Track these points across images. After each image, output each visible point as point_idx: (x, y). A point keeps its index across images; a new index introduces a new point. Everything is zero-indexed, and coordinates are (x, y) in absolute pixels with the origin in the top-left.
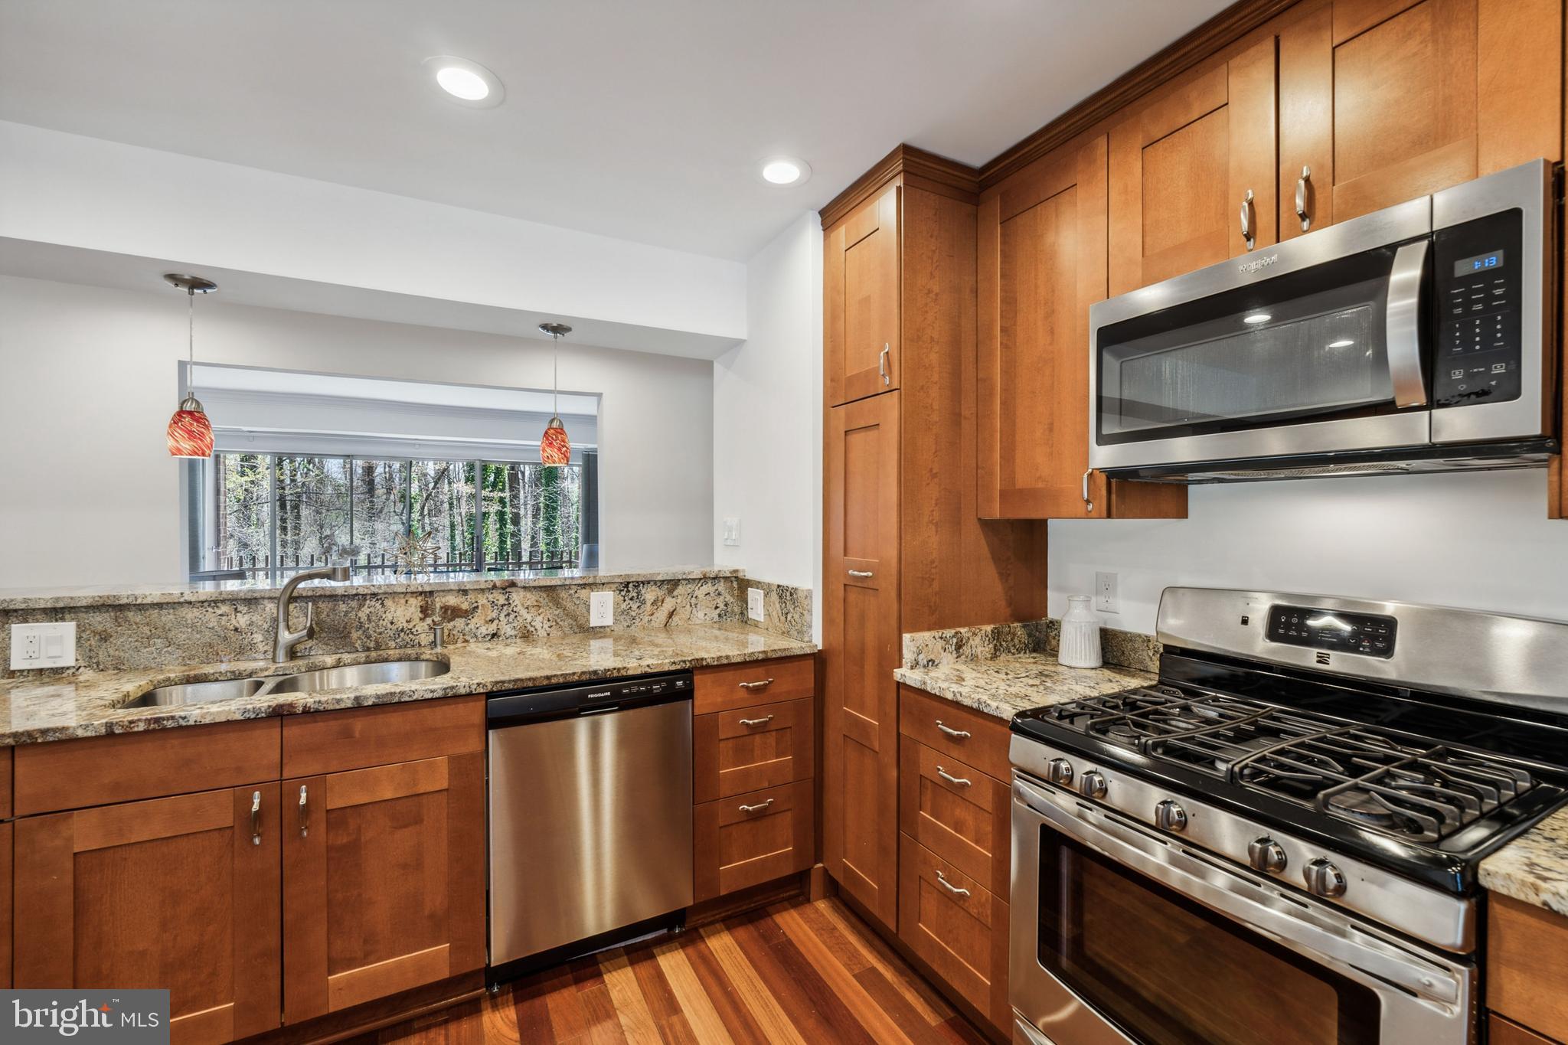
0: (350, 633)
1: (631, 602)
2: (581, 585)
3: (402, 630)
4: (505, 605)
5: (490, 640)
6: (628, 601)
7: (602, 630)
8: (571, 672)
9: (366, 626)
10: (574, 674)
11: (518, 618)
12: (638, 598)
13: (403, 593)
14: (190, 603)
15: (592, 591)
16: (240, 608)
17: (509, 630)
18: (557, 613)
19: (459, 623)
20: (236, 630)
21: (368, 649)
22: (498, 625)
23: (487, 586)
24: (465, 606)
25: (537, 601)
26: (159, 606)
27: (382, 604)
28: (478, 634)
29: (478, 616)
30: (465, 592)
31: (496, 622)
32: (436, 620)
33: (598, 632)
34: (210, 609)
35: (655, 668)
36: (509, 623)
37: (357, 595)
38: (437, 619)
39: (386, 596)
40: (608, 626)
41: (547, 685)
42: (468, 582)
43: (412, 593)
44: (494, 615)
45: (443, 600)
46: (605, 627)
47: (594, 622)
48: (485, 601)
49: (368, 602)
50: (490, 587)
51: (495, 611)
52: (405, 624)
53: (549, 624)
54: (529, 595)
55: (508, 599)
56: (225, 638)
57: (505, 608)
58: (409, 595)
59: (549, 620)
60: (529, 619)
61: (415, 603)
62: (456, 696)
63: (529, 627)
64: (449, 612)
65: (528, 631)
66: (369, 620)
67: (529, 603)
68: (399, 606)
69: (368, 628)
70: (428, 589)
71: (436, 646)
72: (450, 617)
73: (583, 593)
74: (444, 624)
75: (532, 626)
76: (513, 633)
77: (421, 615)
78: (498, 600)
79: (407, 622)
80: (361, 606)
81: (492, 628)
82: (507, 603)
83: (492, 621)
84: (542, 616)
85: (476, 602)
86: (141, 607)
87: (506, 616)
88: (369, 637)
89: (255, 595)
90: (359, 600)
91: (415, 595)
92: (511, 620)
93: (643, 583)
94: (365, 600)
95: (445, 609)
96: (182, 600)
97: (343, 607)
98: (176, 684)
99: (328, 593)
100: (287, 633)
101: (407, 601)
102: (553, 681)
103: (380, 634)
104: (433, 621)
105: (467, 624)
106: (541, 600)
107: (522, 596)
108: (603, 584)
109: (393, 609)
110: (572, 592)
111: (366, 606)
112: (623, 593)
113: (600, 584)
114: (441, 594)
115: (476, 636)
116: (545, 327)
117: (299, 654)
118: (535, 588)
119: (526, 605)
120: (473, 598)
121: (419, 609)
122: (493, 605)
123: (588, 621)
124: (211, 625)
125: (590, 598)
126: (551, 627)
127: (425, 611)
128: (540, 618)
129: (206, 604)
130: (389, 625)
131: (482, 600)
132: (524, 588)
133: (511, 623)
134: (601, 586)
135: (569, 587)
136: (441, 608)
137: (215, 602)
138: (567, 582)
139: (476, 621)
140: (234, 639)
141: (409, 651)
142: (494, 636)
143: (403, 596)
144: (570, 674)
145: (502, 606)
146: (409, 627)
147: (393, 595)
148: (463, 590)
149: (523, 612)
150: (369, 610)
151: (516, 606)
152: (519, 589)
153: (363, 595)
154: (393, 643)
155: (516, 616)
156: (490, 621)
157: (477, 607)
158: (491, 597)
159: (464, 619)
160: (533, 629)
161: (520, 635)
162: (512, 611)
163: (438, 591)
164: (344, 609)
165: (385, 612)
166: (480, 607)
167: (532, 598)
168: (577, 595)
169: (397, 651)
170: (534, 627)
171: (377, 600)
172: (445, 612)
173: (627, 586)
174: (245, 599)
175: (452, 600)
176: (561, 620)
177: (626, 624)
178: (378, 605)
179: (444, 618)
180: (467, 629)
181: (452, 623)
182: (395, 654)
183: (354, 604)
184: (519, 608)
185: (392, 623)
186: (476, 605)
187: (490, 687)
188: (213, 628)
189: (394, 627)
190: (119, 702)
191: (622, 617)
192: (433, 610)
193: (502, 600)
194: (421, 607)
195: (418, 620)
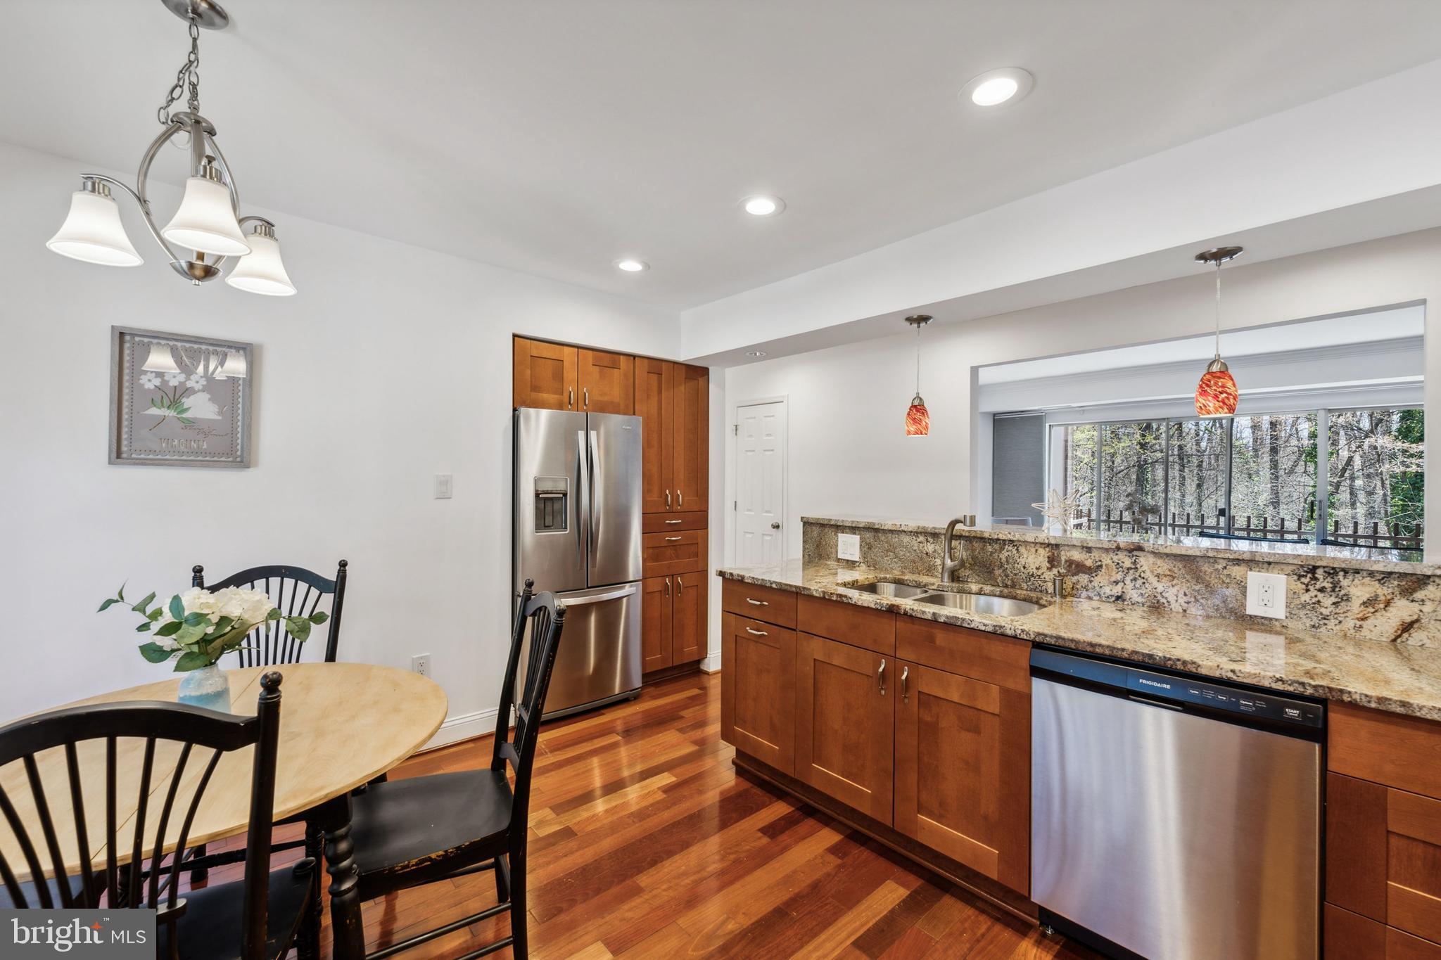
0: (993, 569)
1: (1320, 595)
2: (1233, 560)
3: (1032, 575)
4: (1131, 568)
5: (1114, 602)
6: (1313, 592)
7: (1266, 622)
8: (1119, 646)
9: (1006, 566)
10: (1123, 650)
11: (1147, 585)
12: (1333, 590)
13: (1033, 543)
14: (905, 532)
15: (1251, 570)
16: (929, 539)
17: (1136, 595)
18: (1197, 588)
19: (1083, 578)
20: (927, 554)
21: (1006, 586)
22: (1123, 588)
23: (1110, 546)
24: (1089, 563)
25: (1170, 570)
26: (892, 531)
27: (1017, 550)
28: (1102, 593)
29: (1102, 575)
30: (1089, 550)
31: (1121, 585)
32: (1060, 571)
33: (1263, 624)
34: (914, 537)
35: (1244, 677)
36: (1135, 588)
37: (998, 539)
38: (1063, 571)
39: (1021, 543)
40: (1277, 620)
41: (1090, 652)
42: (1091, 540)
43: (1041, 544)
44: (1119, 577)
45: (1068, 554)
46: (1271, 619)
47: (1253, 608)
48: (1109, 562)
49: (1007, 547)
50: (1113, 547)
51: (1120, 573)
52: (1035, 571)
53: (1185, 599)
54: (1159, 562)
55: (1135, 563)
56: (921, 559)
57: (1131, 572)
58: (1038, 545)
59: (1185, 595)
60: (1160, 589)
61: (1044, 553)
62: (1003, 635)
63: (1159, 597)
64: (1073, 566)
65: (1158, 601)
66: (1007, 561)
67: (1159, 571)
68: (1030, 553)
69: (1007, 568)
70: (1053, 542)
71: (1055, 596)
72: (1074, 571)
73: (1237, 571)
74: (1069, 577)
75: (1163, 597)
76: (1140, 600)
77: (1048, 565)
78: (1123, 562)
79: (1037, 568)
80: (1002, 549)
81: (1117, 590)
82: (1133, 567)
83: (1116, 583)
84: (1176, 588)
85: (1100, 561)
86: (885, 531)
87: (1131, 580)
88: (1007, 576)
89: (937, 531)
90: (1000, 544)
91: (1043, 546)
92: (1137, 586)
93: (1346, 571)
94: (1005, 544)
95: (1070, 563)
96: (900, 529)
97: (989, 548)
98: (889, 582)
99: (978, 535)
100: (949, 560)
101: (1036, 550)
102: (1097, 650)
103: (1015, 575)
104: (1059, 572)
105: (1091, 581)
106: (1176, 570)
107: (1151, 562)
108: (1269, 563)
109: (1025, 556)
110: (1220, 567)
111: (1005, 550)
112: (1306, 580)
113: (1263, 563)
114: (1066, 548)
115: (1099, 595)
116: (1203, 257)
117: (961, 579)
118: (1167, 555)
119: (1156, 573)
120: (1097, 556)
121: (1047, 560)
122: (1118, 566)
123: (1243, 605)
124: (915, 549)
125: (1246, 578)
126: (1188, 603)
127: (1053, 562)
128: (1174, 590)
129: (912, 534)
130: (1022, 569)
131: (1106, 560)
132: (1153, 553)
133: (1138, 589)
134: (1266, 565)
135: (1215, 560)
136: (1066, 561)
137: (917, 533)
138: (1211, 554)
139: (1101, 579)
140: (925, 560)
141: (1033, 594)
142: (1118, 598)
143: (1033, 545)
144: (1118, 649)
145: (1128, 569)
146: (1038, 574)
147: (1026, 543)
148: (1087, 548)
149: (1153, 580)
150: (1008, 553)
151: (1144, 572)
152: (1148, 555)
153: (1003, 540)
154: (1025, 585)
155: (1144, 583)
156: (1115, 582)
157: (1101, 566)
158: (1115, 558)
159: (1087, 576)
160: (1163, 600)
161: (1148, 604)
162: (1140, 576)
163: (1065, 545)
164: (990, 550)
165: (1019, 557)
166: (1104, 567)
167: (1164, 566)
168: (1225, 572)
169: (1025, 592)
170: (1166, 598)
171: (1014, 546)
172: (1070, 566)
173: (1313, 570)
174: (931, 533)
175: (1077, 556)
176: (1203, 598)
177: (1309, 623)
178: (1015, 552)
179: (1069, 571)
180: (1090, 586)
181: (1076, 578)
182: (1021, 594)
183: (997, 546)
184: (1148, 574)
185: (1024, 568)
186: (1100, 563)
187: (1032, 636)
188: (915, 550)
189: (1026, 572)
190: (849, 584)
191: (1305, 612)
192: (1059, 562)
193: (1128, 563)
194: (1048, 557)
195: (1046, 568)
